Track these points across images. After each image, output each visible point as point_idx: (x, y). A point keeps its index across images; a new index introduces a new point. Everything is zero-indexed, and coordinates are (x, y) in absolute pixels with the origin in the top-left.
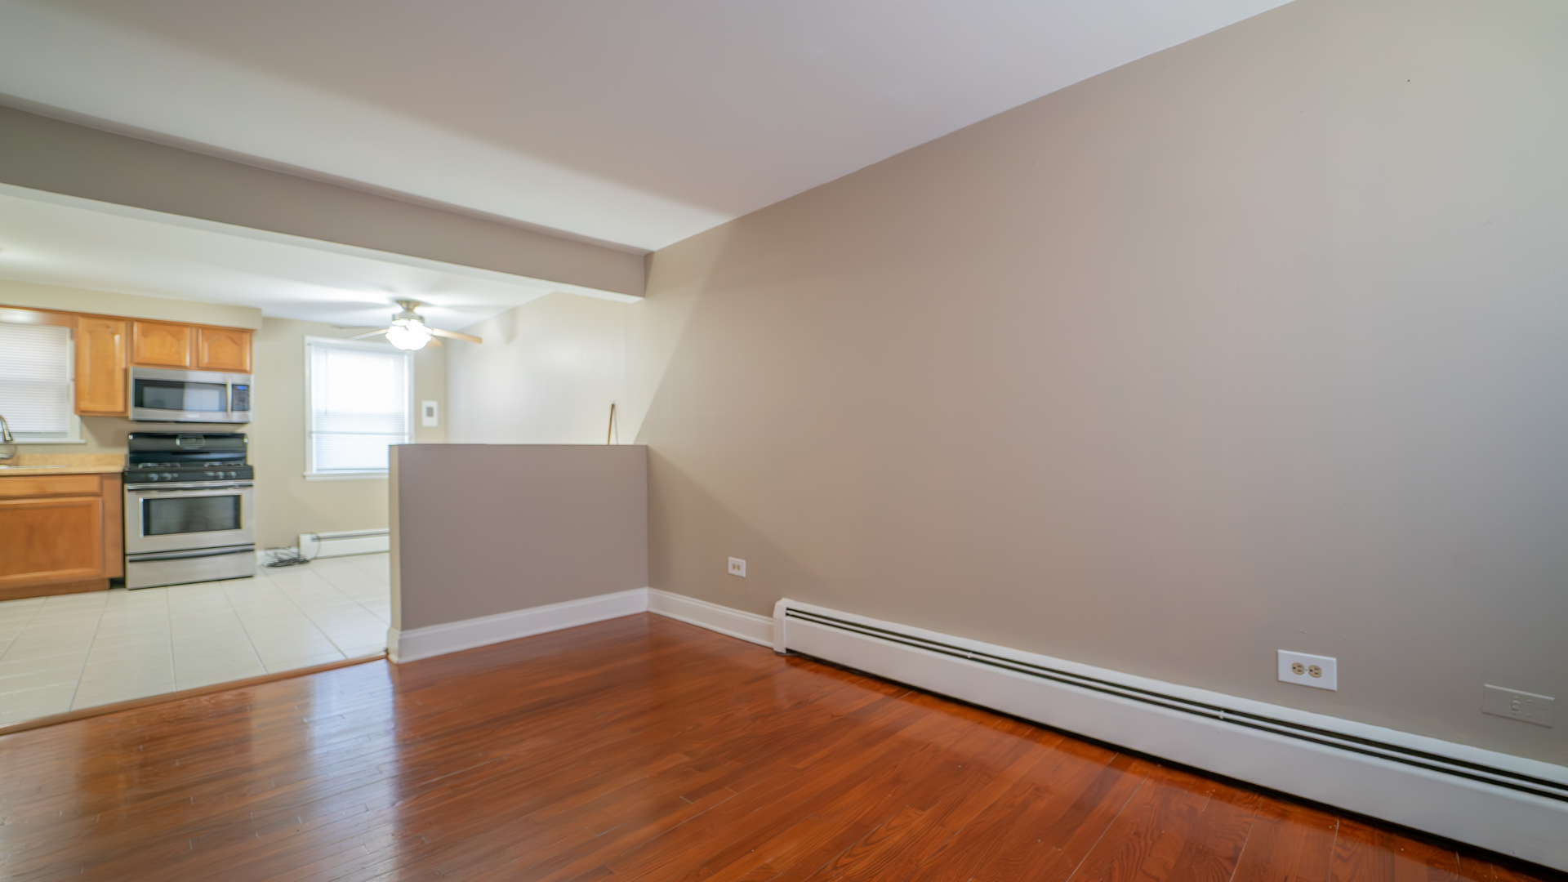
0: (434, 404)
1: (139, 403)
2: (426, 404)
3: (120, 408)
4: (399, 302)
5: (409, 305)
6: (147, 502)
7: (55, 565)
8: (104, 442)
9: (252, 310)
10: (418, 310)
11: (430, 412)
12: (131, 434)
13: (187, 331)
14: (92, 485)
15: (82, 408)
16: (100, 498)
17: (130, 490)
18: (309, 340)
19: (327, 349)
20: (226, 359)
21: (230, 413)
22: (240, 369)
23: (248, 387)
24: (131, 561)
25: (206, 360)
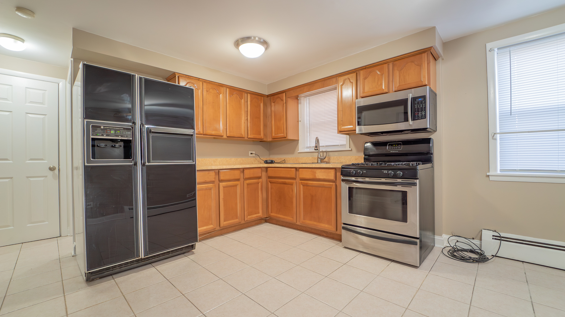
1: (361, 123)
3: (354, 128)
6: (350, 189)
7: (319, 220)
8: (358, 150)
12: (367, 143)
13: (387, 65)
14: (331, 175)
15: (340, 129)
16: (334, 184)
17: (343, 180)
18: (489, 46)
19: (512, 48)
20: (411, 79)
21: (410, 122)
22: (420, 85)
23: (424, 97)
24: (344, 228)
25: (398, 85)
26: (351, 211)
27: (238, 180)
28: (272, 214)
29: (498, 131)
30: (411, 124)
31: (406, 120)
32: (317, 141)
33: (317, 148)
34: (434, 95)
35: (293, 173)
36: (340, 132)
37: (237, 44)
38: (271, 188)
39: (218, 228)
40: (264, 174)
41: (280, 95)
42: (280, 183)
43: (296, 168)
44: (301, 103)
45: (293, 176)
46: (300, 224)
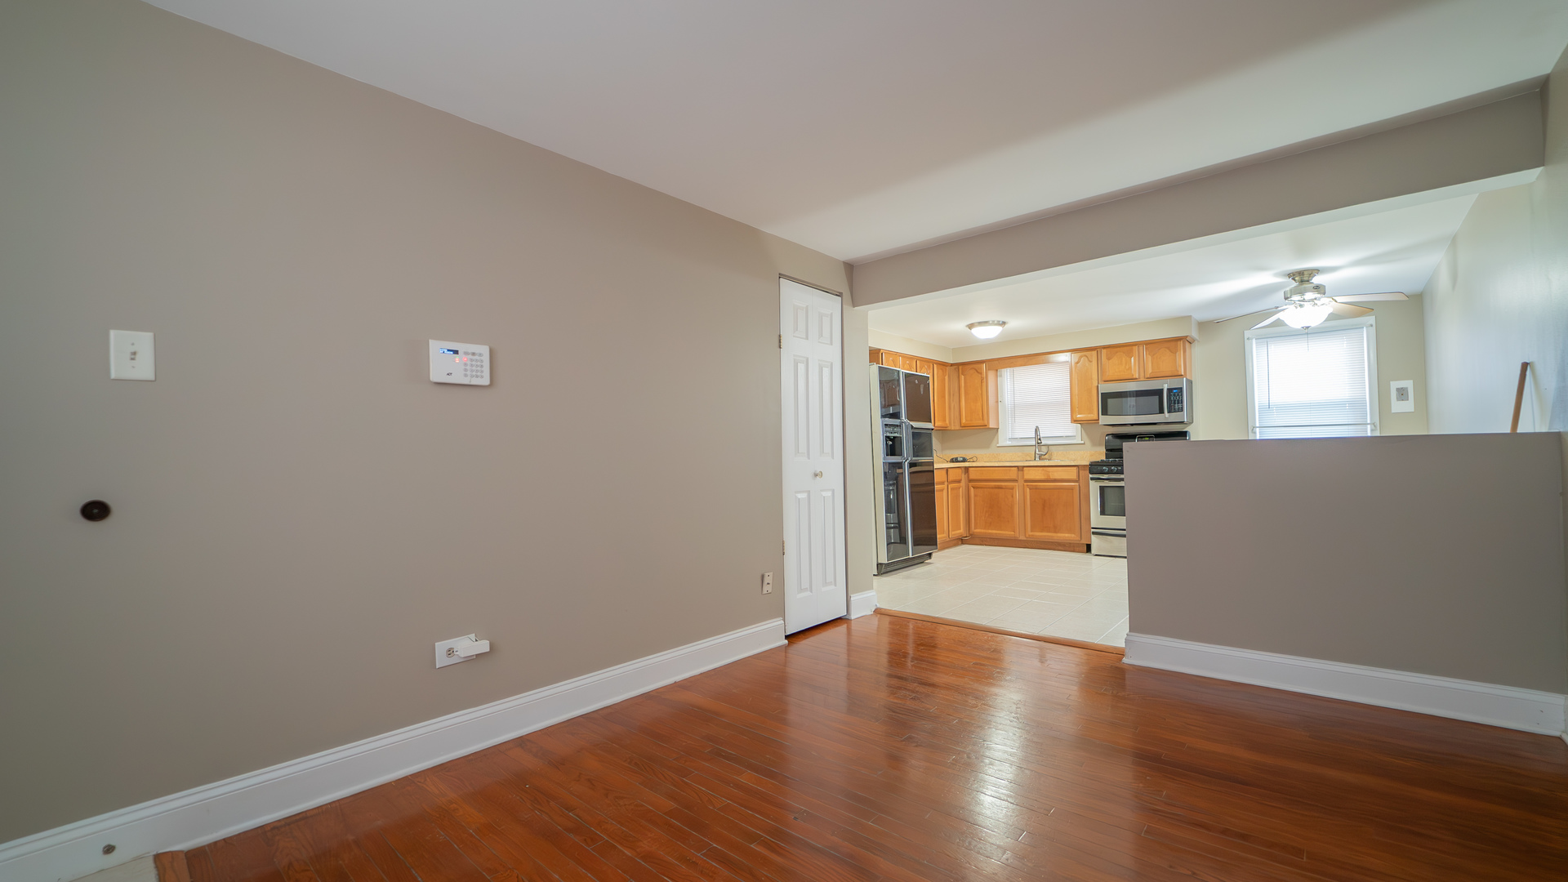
0: (1408, 384)
1: (1105, 412)
2: (1395, 385)
3: (1096, 418)
4: (1292, 275)
5: (1302, 278)
6: (1102, 489)
7: (1056, 529)
8: (1094, 444)
9: (1184, 319)
10: (1317, 280)
11: (1402, 394)
12: (1107, 435)
13: (1136, 348)
14: (1072, 474)
15: (1075, 419)
16: (1077, 484)
17: (1092, 479)
18: (1247, 334)
19: (1268, 340)
20: (1165, 367)
21: (1166, 414)
22: (1176, 374)
23: (1181, 389)
24: (1094, 533)
25: (1150, 371)
26: (1103, 512)
27: (959, 481)
28: (976, 531)
29: (1258, 425)
30: (1167, 416)
31: (1161, 411)
32: (1037, 430)
33: (1039, 442)
34: (1190, 383)
35: (1013, 474)
36: (1075, 421)
37: (971, 326)
38: (975, 496)
39: (948, 539)
40: (963, 477)
41: (976, 366)
42: (992, 488)
43: (1017, 467)
44: (1001, 376)
45: (1014, 476)
46: (1025, 539)
